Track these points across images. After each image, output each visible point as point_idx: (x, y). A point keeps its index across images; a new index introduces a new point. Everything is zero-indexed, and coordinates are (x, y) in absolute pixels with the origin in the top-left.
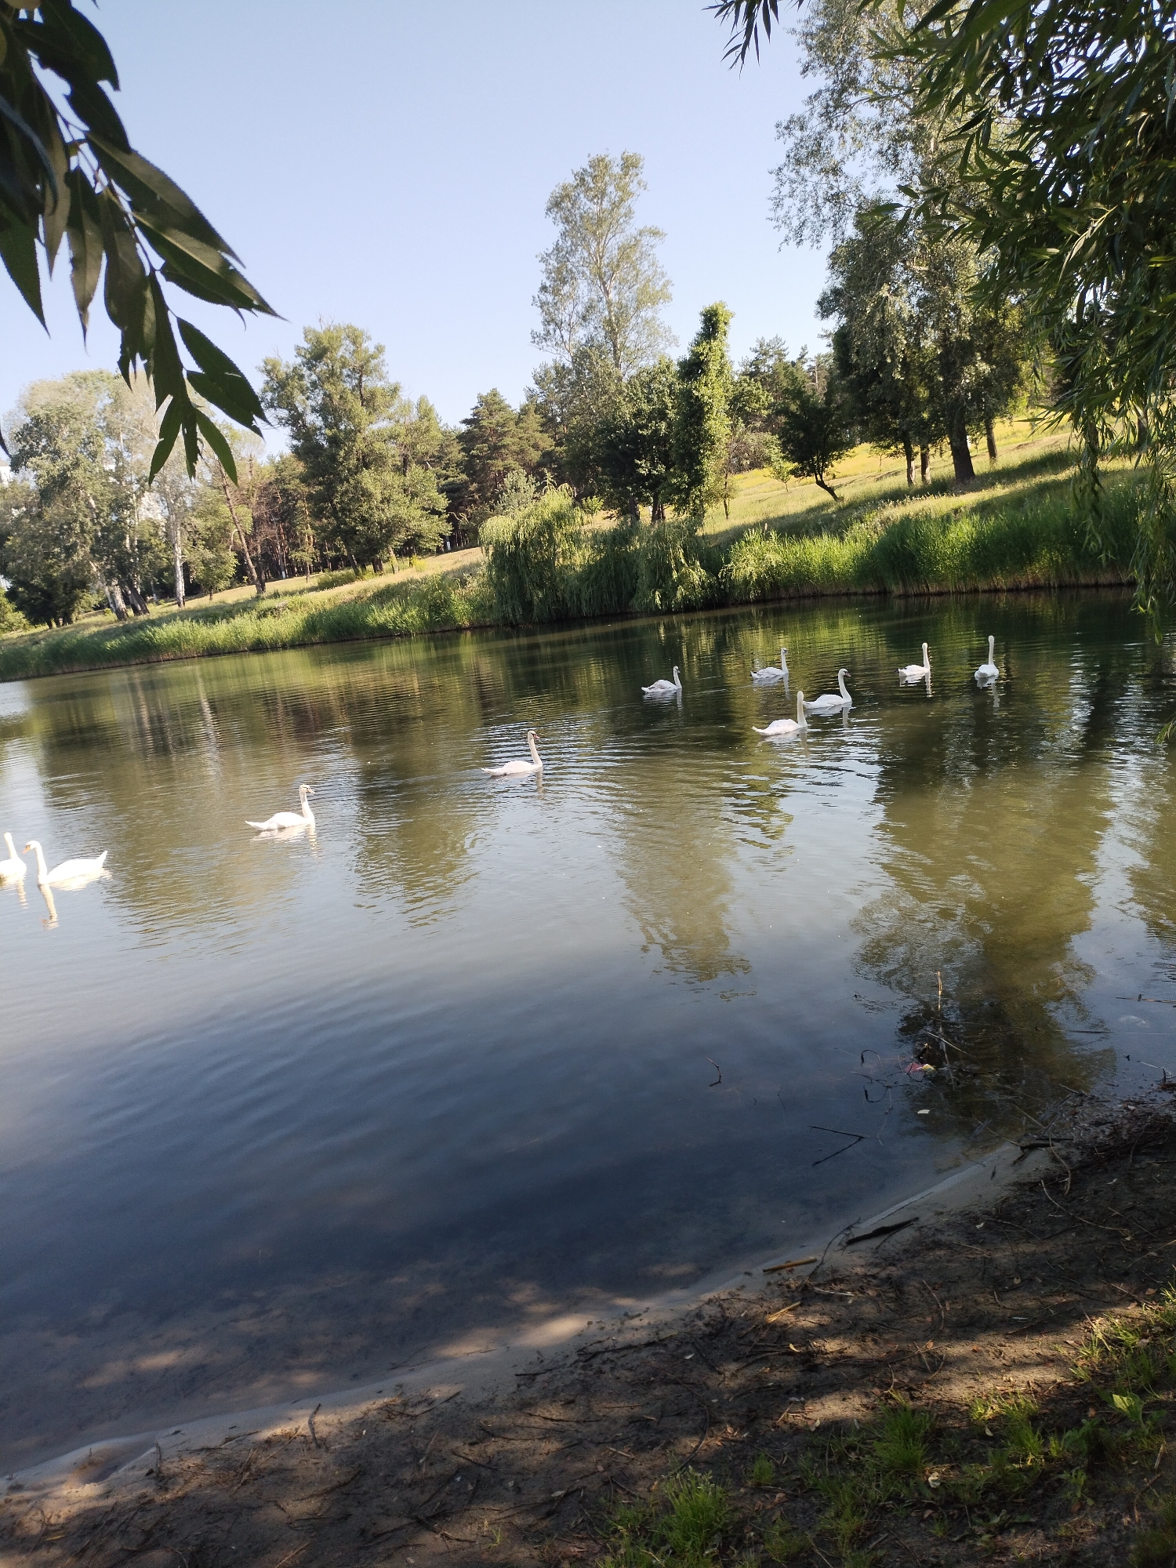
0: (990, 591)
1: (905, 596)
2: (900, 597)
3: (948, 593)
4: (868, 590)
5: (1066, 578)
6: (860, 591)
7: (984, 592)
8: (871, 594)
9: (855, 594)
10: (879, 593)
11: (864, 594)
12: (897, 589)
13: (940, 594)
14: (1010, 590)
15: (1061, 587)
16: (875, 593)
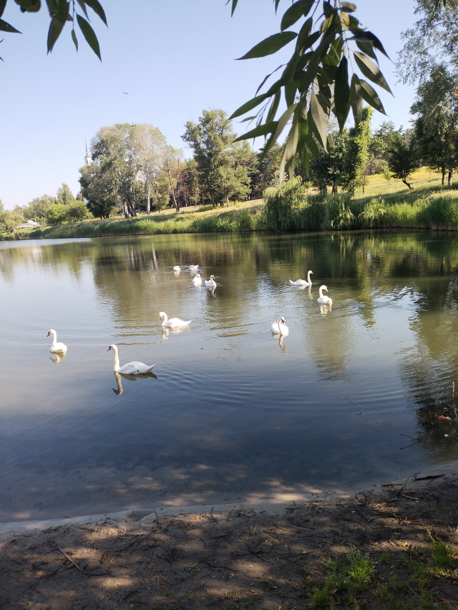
1: (437, 230)
2: (435, 230)
3: (456, 230)
4: (421, 226)
6: (418, 227)
8: (422, 228)
9: (415, 228)
10: (426, 228)
11: (419, 228)
12: (434, 227)
13: (452, 231)
16: (424, 228)
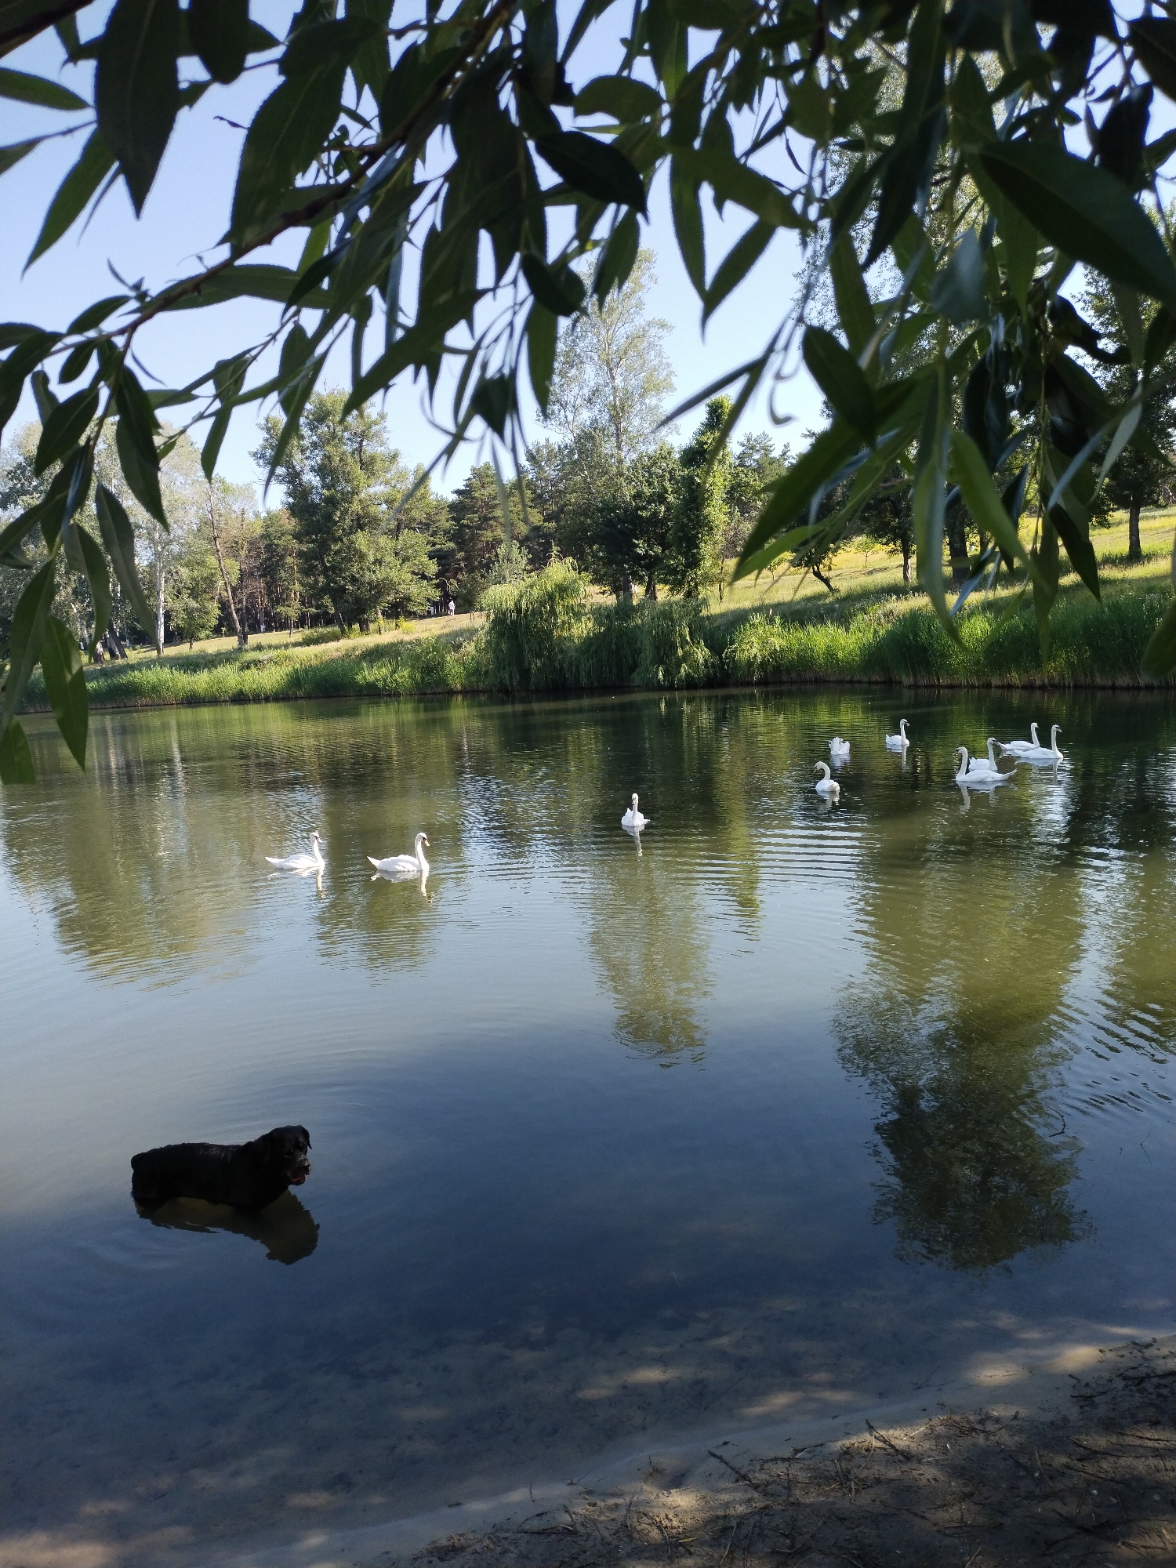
0: (1002, 687)
1: (915, 687)
2: (909, 687)
3: (959, 686)
4: (873, 679)
5: (1082, 679)
6: (866, 679)
7: (998, 687)
8: (877, 683)
9: (860, 682)
10: (885, 683)
11: (870, 683)
12: (907, 680)
13: (951, 687)
14: (1024, 687)
15: (1076, 687)
16: (880, 683)
